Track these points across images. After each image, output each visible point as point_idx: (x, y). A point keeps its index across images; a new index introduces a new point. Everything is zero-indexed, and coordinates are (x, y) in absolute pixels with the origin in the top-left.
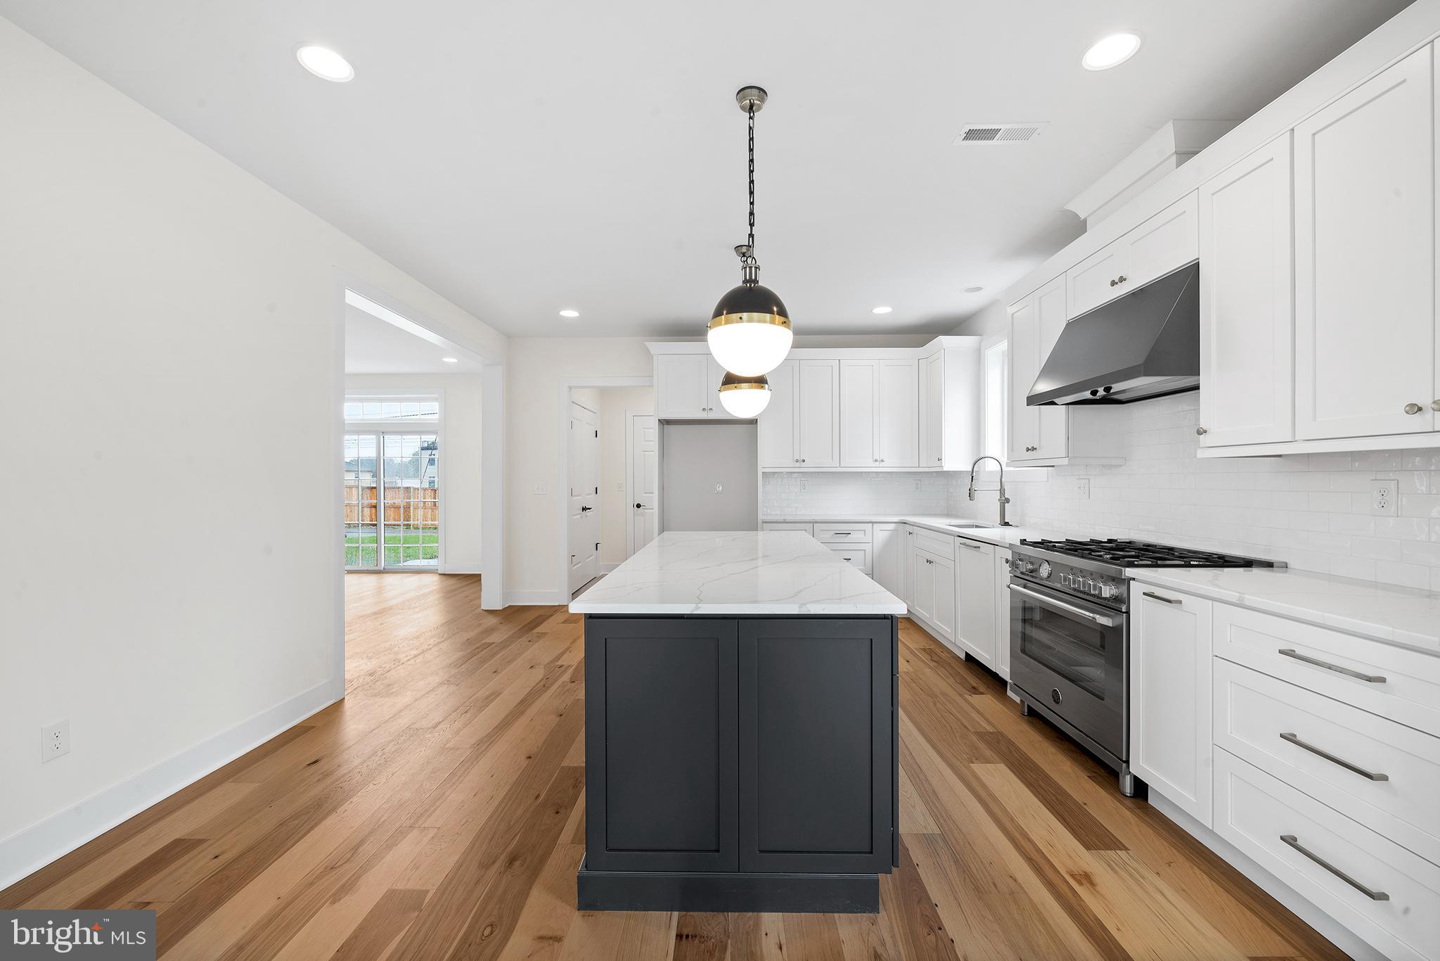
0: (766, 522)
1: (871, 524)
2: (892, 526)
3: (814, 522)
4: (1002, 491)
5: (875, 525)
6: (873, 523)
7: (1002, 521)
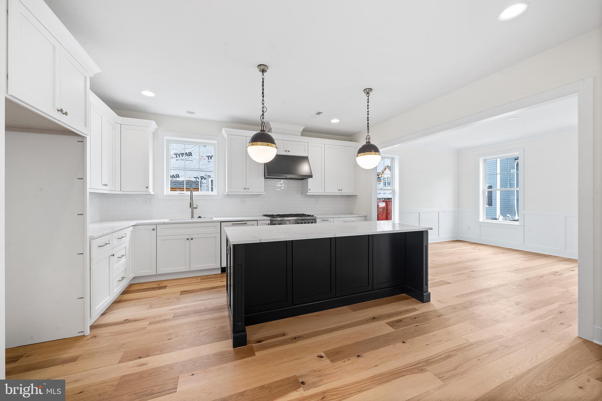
7: (192, 217)
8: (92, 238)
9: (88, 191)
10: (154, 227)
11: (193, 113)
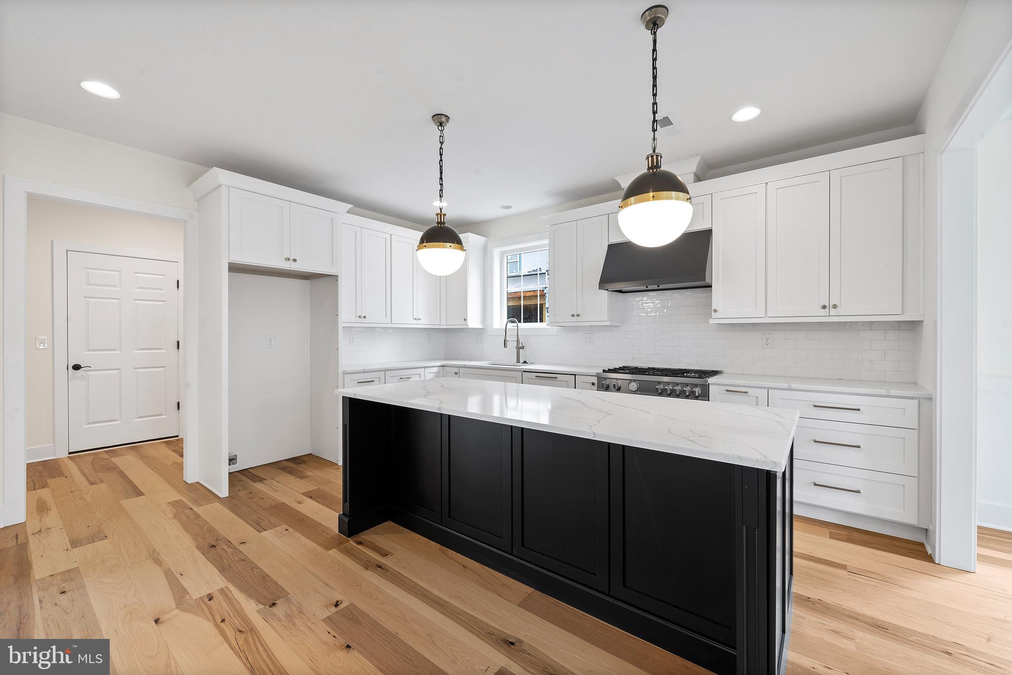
0: (346, 374)
1: (423, 369)
2: (435, 370)
3: (386, 370)
4: (518, 342)
5: (426, 369)
6: (425, 367)
7: (518, 361)
8: (345, 373)
9: (341, 325)
10: (456, 370)
11: (509, 207)
